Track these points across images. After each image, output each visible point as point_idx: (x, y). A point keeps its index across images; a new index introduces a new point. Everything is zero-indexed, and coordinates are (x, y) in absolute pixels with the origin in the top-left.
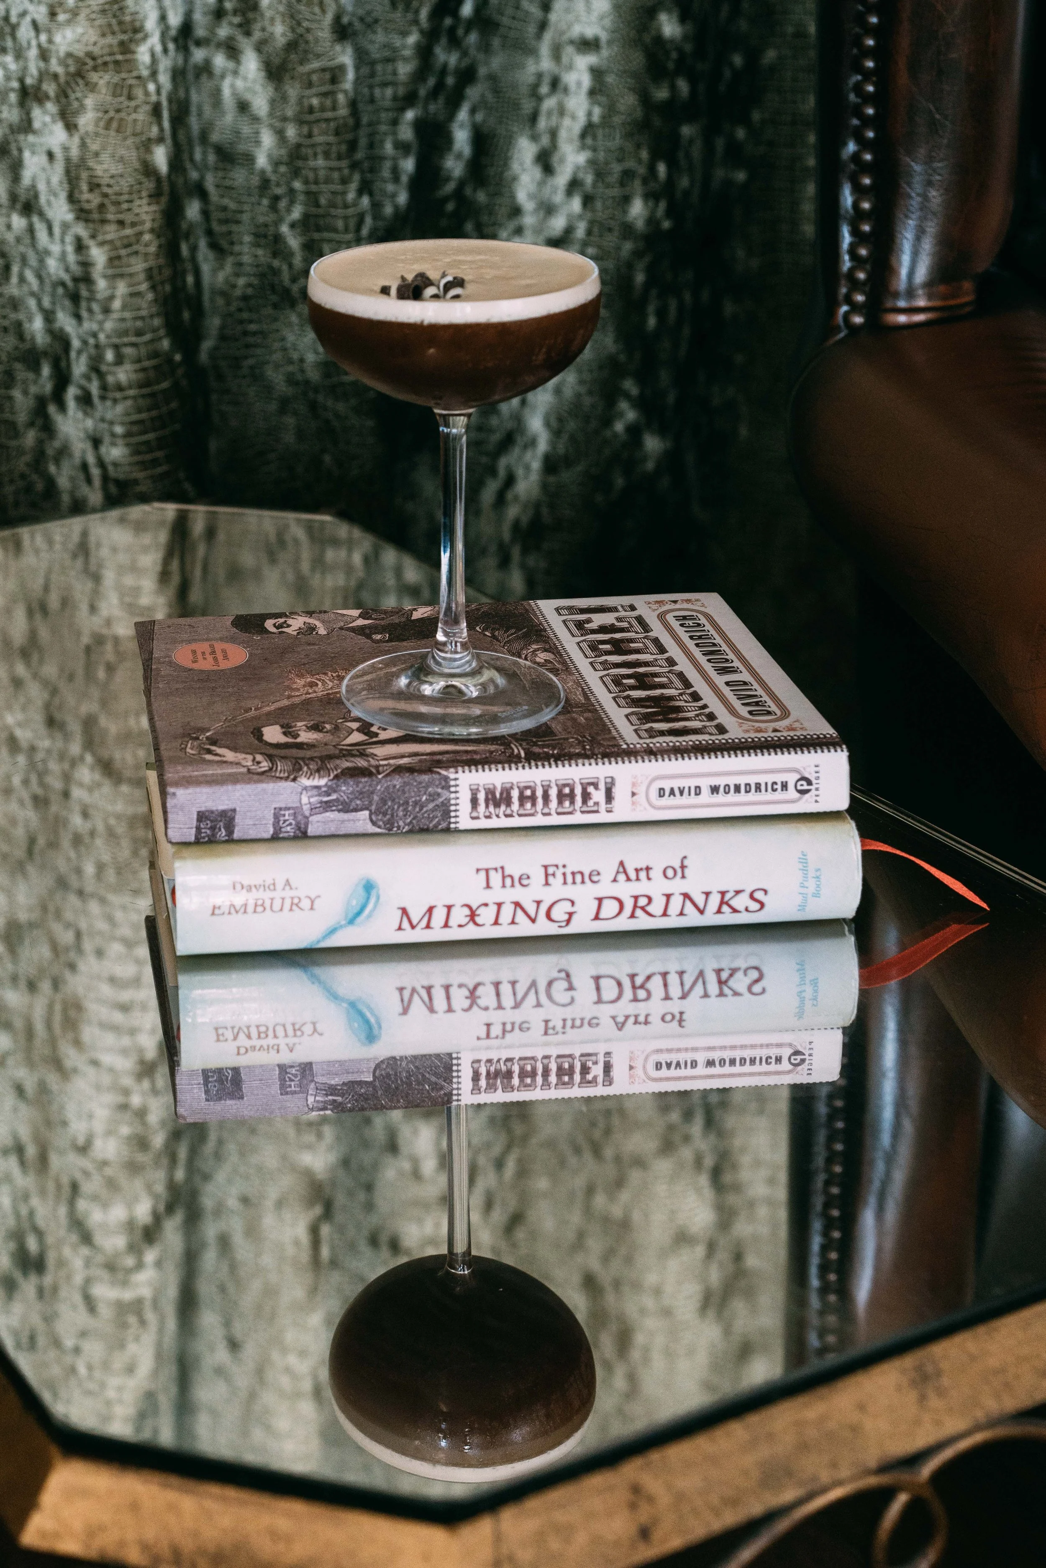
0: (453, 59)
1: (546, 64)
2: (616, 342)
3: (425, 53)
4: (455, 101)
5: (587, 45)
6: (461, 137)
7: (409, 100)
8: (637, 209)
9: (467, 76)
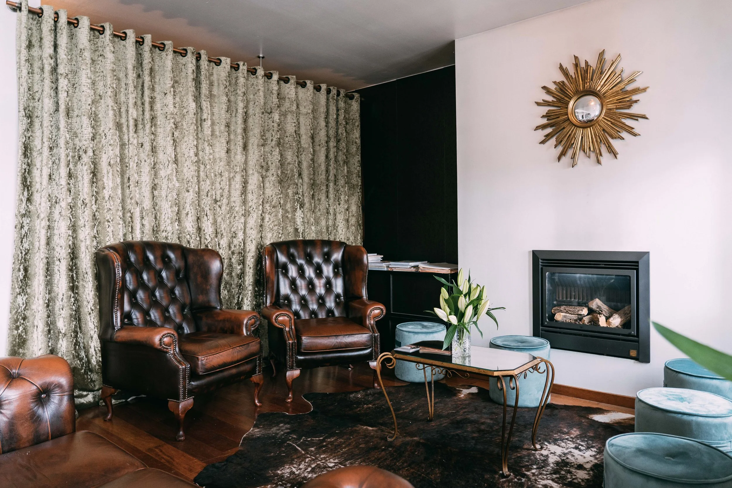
0: (240, 291)
1: (247, 292)
2: (251, 309)
3: (238, 291)
4: (240, 294)
5: (250, 290)
6: (241, 297)
7: (237, 294)
8: (254, 303)
9: (241, 293)
